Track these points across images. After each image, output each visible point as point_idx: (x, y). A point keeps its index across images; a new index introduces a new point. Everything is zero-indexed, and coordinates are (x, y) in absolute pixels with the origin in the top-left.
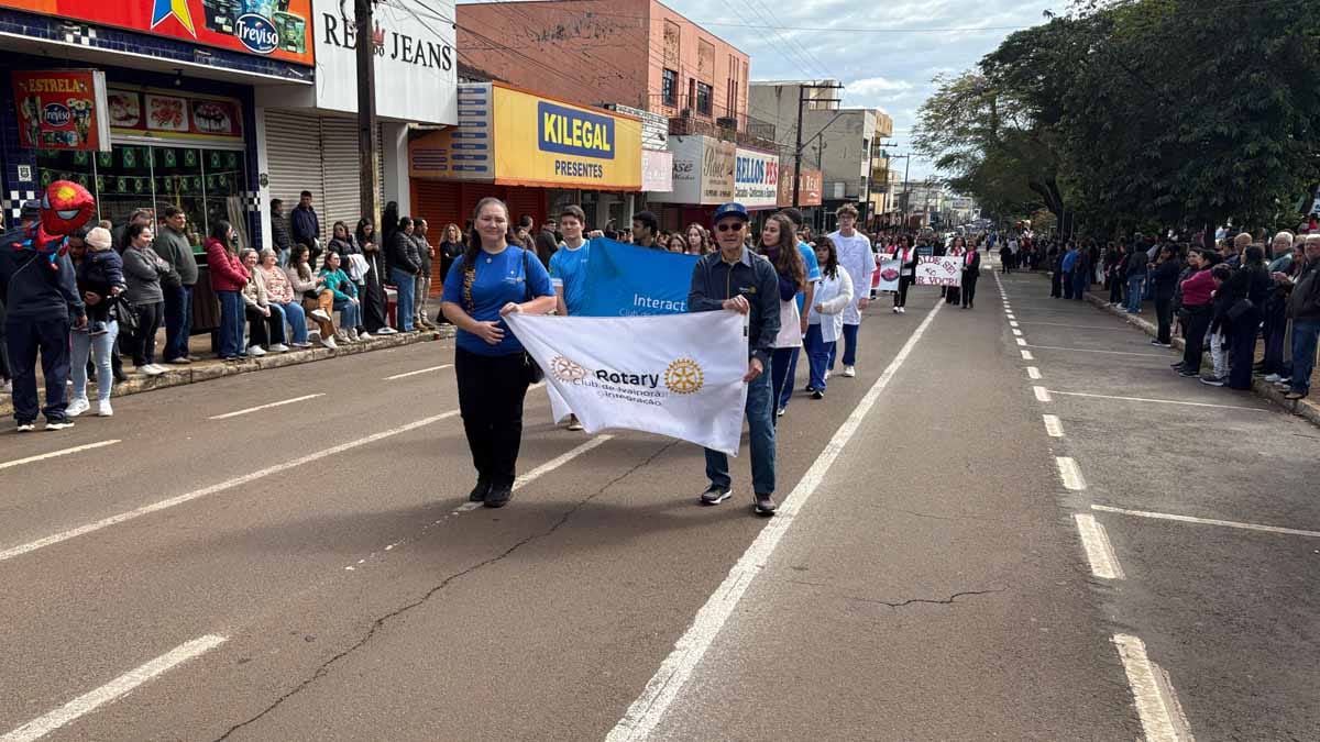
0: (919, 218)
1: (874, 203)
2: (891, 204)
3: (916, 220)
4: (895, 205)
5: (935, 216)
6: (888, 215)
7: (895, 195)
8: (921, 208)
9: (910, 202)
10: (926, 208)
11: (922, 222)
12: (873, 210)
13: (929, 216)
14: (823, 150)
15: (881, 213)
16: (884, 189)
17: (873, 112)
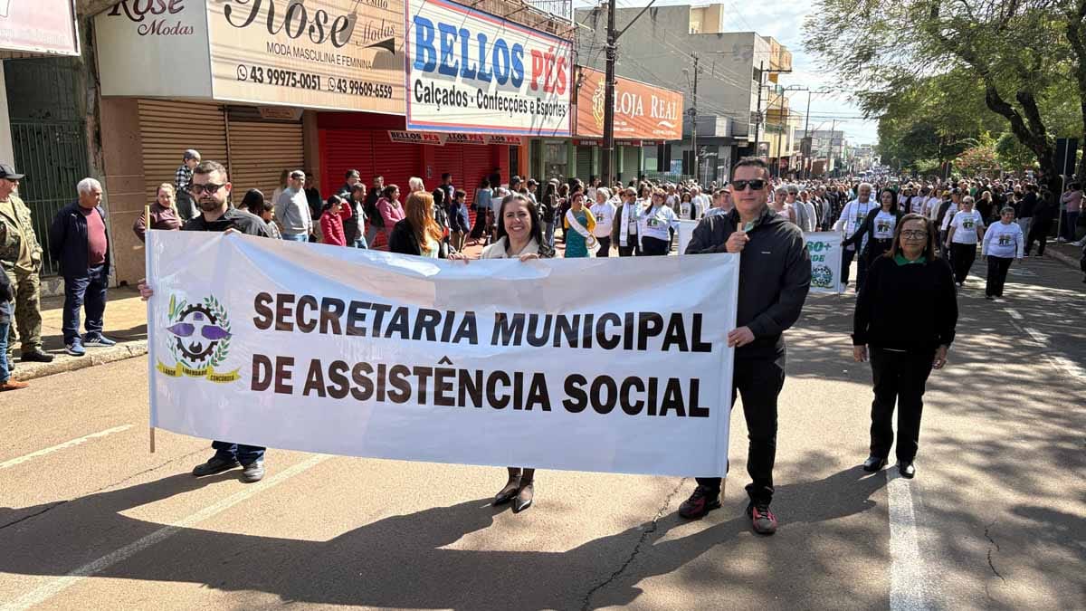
0: (822, 163)
1: (768, 144)
2: (791, 147)
3: (819, 165)
4: (795, 149)
5: (838, 163)
6: (786, 159)
7: (795, 138)
8: (826, 155)
9: (813, 148)
10: (829, 154)
11: (825, 167)
12: (766, 152)
13: (832, 161)
14: (699, 76)
15: (776, 156)
16: (781, 131)
17: (768, 39)
